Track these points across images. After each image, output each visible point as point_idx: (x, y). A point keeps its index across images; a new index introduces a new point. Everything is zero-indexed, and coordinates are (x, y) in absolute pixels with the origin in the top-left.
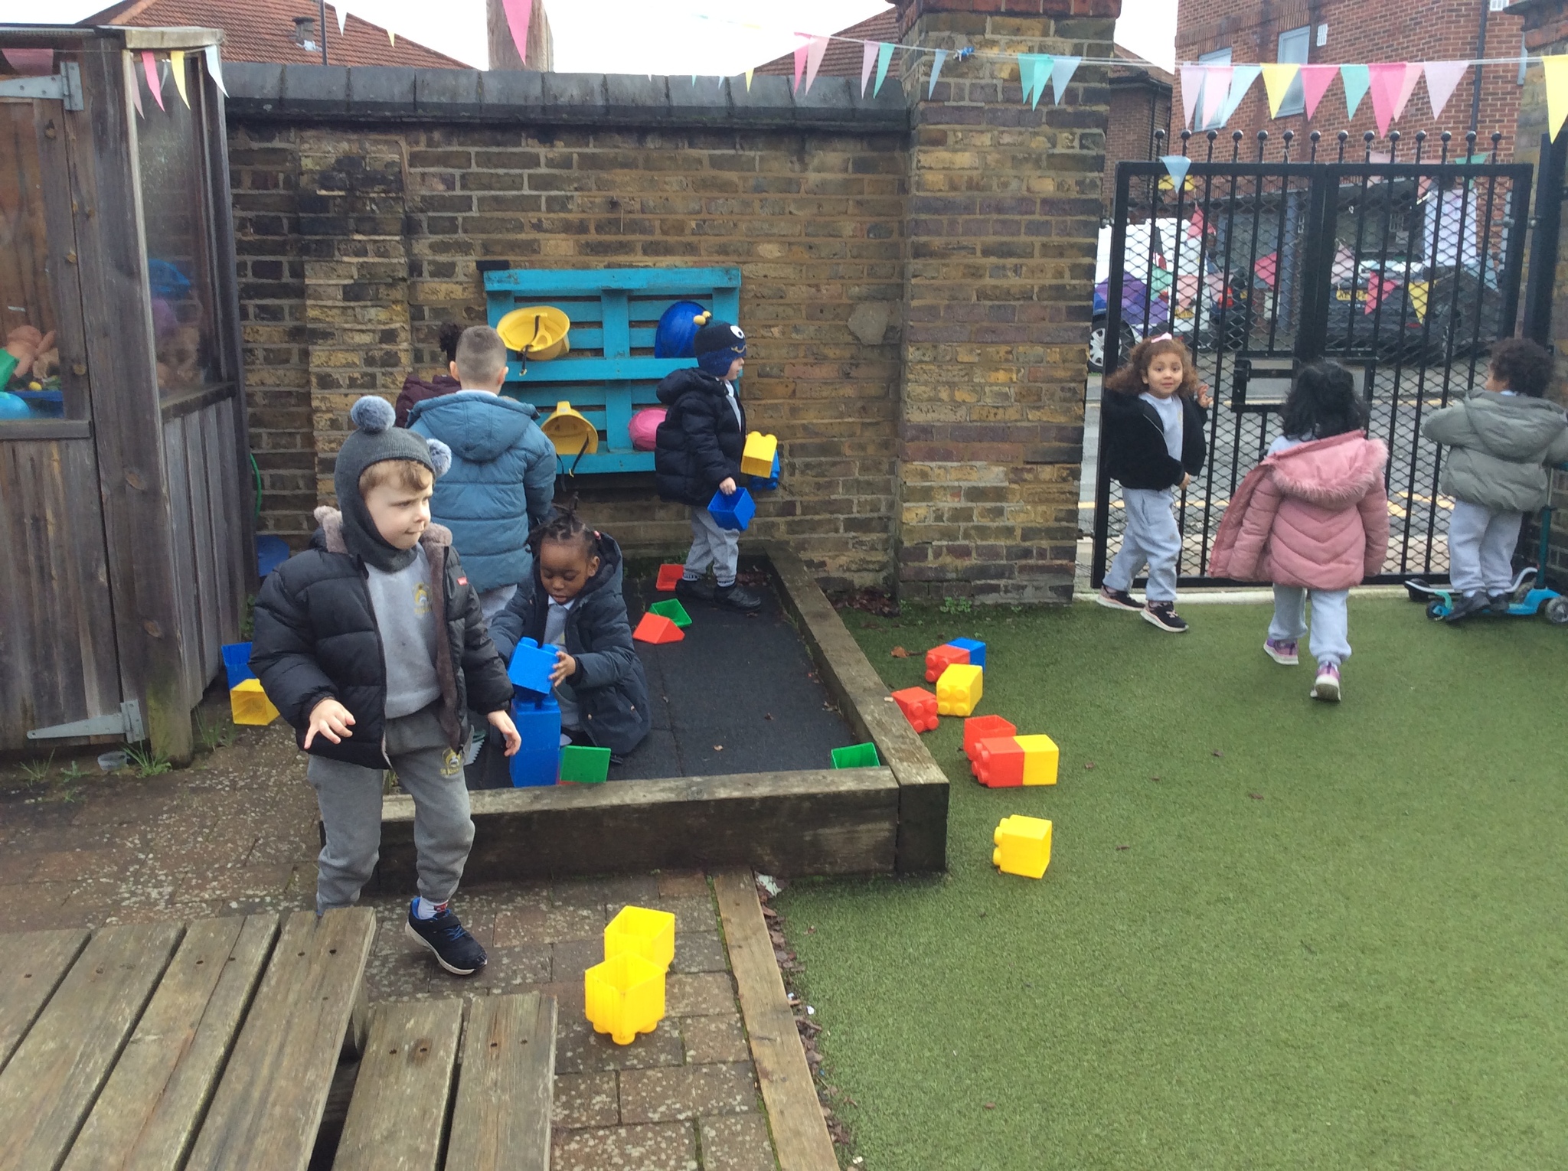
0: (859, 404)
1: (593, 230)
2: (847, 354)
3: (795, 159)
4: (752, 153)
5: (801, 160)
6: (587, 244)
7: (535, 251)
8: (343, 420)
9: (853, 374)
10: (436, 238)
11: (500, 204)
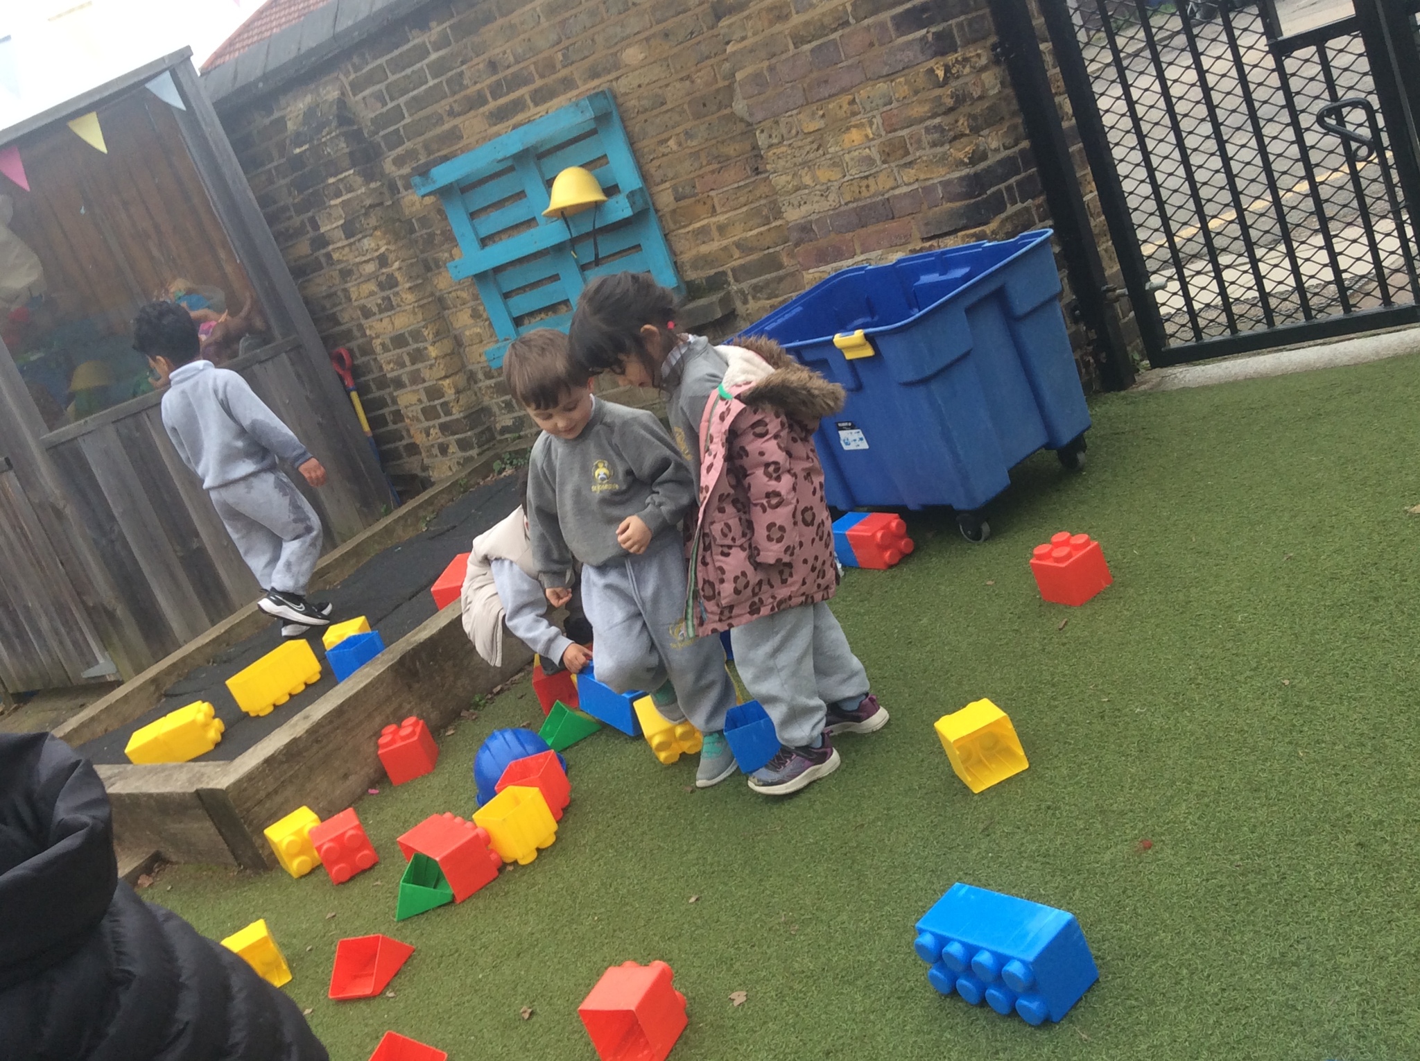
1: (489, 97)
2: (746, 145)
6: (492, 114)
7: (460, 137)
10: (394, 153)
11: (417, 104)
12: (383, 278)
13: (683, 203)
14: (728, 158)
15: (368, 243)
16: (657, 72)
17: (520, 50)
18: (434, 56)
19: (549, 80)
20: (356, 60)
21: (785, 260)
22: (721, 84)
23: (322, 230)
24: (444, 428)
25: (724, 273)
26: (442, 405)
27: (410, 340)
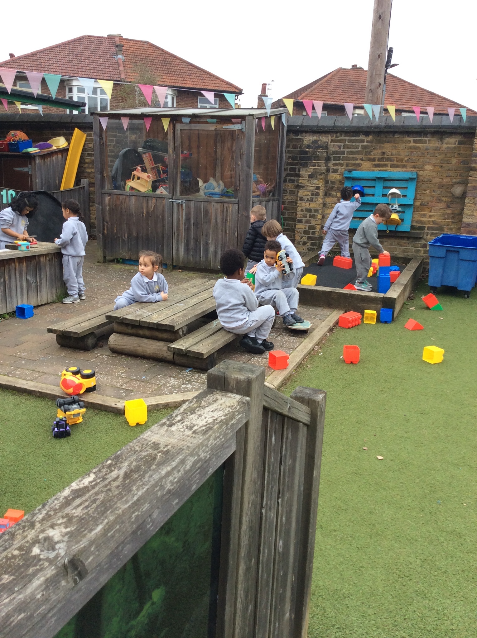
0: (452, 216)
1: (377, 160)
2: (450, 200)
3: (439, 140)
4: (426, 139)
5: (441, 141)
6: (375, 164)
7: (360, 166)
8: (304, 209)
9: (451, 206)
10: (334, 162)
11: (352, 153)
12: (314, 192)
13: (422, 206)
14: (442, 201)
15: (315, 182)
16: (434, 174)
17: (394, 153)
18: (365, 144)
19: (399, 163)
20: (338, 134)
21: (445, 230)
22: (451, 183)
23: (301, 173)
24: (309, 238)
25: (425, 227)
26: (312, 232)
27: (313, 211)
